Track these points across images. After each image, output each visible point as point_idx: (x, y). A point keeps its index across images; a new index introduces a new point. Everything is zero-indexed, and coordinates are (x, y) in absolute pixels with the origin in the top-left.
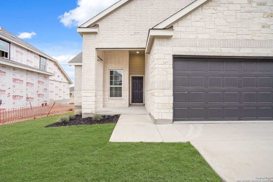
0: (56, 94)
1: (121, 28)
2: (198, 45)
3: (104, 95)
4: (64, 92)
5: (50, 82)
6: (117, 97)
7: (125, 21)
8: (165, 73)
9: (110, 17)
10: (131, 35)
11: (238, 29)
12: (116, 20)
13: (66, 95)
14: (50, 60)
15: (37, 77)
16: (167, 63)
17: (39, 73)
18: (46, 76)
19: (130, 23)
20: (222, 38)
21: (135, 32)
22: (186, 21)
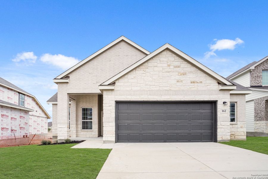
0: (34, 128)
1: (86, 79)
2: (132, 94)
3: (77, 128)
4: (42, 126)
5: (30, 117)
6: (85, 129)
7: (89, 74)
8: (110, 113)
9: (78, 71)
10: (94, 84)
11: (160, 83)
12: (82, 73)
13: (44, 129)
14: (28, 96)
15: (19, 113)
16: (111, 106)
17: (20, 110)
18: (26, 112)
19: (93, 75)
20: (149, 89)
21: (97, 81)
22: (125, 79)
